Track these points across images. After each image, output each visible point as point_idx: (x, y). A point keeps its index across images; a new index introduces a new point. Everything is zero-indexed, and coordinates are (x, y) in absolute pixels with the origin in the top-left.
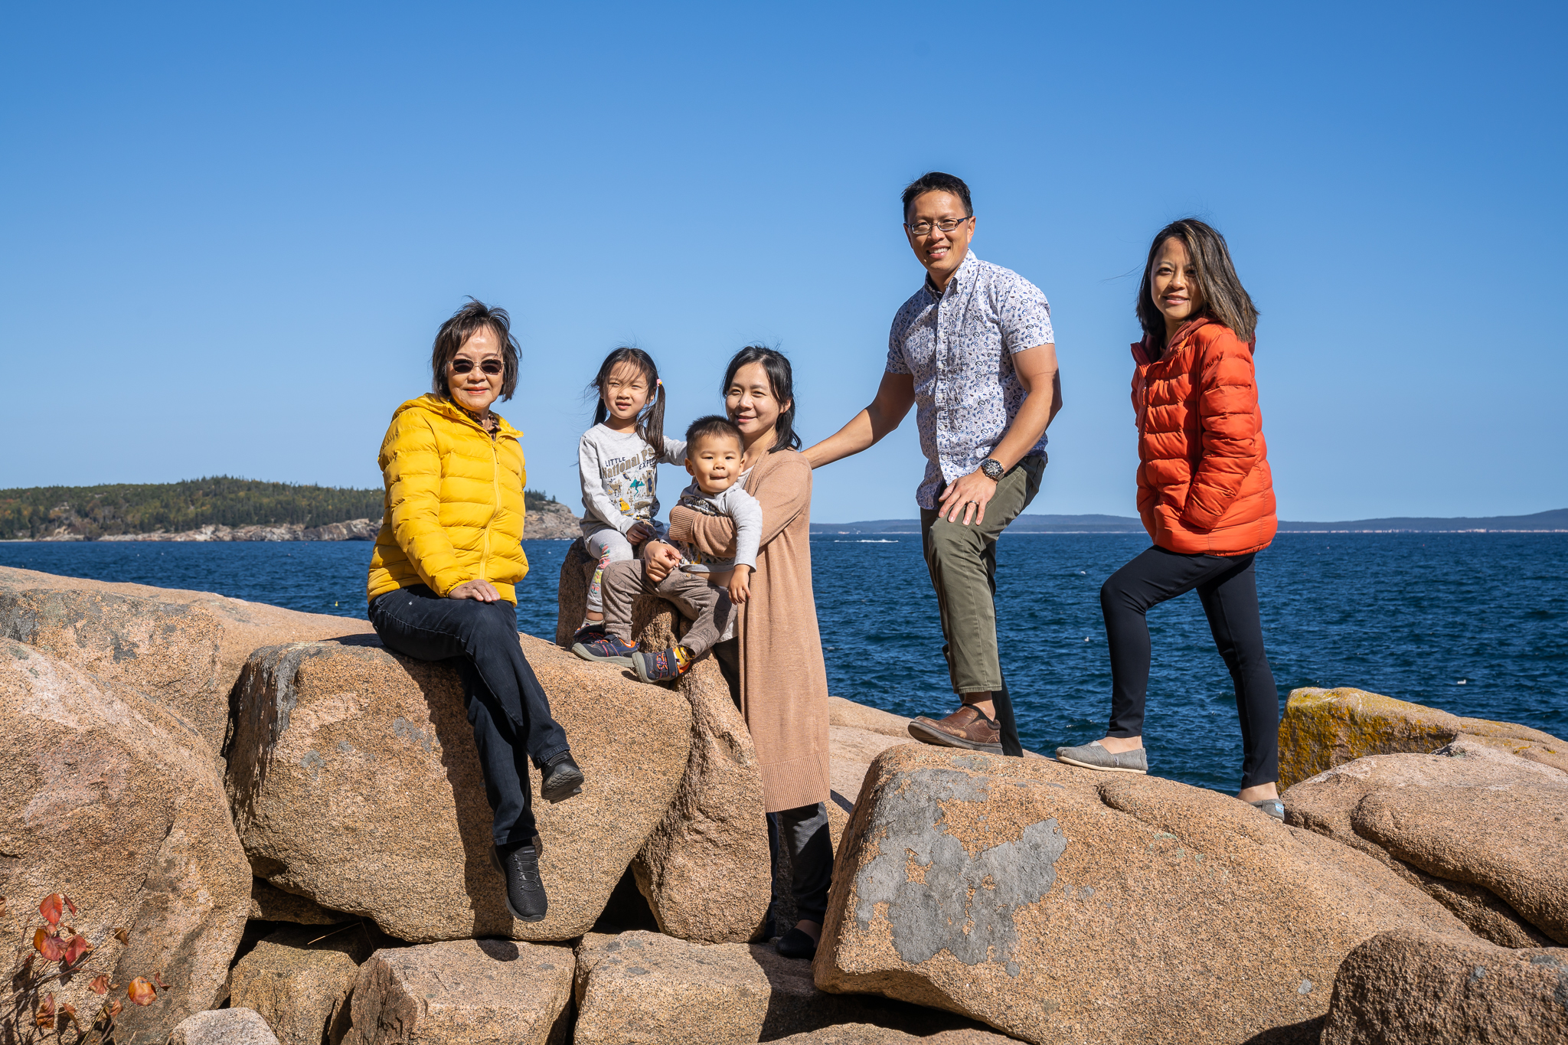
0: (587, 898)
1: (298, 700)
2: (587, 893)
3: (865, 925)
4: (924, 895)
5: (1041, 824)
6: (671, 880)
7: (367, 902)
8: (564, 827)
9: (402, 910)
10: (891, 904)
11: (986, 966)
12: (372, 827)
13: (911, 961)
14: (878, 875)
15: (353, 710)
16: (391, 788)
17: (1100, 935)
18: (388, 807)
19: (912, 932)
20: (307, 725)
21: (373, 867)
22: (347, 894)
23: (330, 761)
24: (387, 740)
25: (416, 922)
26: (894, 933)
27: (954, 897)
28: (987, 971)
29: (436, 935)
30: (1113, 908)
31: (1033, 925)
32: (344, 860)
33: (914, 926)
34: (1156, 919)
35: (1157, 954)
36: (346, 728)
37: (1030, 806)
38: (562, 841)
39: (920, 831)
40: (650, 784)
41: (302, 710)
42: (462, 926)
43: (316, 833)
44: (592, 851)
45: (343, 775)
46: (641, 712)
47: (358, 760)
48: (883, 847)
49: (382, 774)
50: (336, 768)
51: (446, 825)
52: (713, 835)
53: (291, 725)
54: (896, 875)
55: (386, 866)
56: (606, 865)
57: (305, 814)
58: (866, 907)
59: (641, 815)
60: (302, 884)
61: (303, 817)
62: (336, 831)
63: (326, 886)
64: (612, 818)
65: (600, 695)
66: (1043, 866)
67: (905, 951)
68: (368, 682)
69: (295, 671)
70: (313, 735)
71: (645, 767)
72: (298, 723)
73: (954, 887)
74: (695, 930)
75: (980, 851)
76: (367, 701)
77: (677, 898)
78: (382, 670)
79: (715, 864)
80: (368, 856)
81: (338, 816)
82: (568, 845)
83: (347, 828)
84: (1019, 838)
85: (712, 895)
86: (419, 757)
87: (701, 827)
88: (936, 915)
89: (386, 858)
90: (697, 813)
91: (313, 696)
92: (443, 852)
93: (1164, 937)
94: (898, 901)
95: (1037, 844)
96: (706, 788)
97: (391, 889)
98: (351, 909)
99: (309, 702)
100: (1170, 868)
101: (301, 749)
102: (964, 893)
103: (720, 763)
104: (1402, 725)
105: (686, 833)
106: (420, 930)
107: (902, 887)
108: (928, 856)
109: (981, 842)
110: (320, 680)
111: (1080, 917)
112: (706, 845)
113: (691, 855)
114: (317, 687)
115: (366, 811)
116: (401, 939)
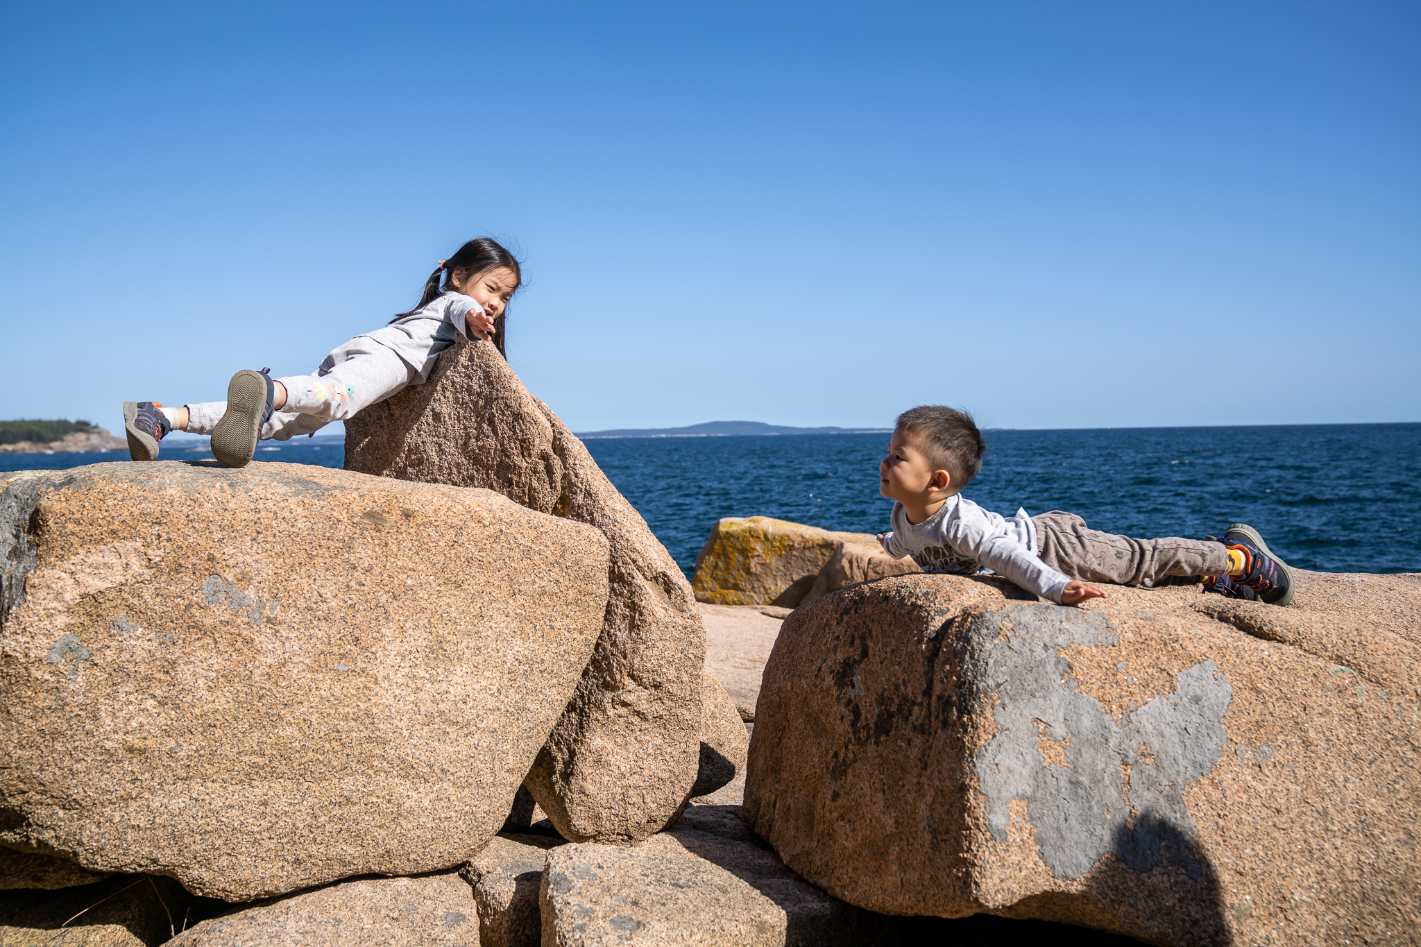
0: (487, 808)
1: (39, 557)
2: (488, 802)
3: (1003, 835)
4: (1071, 782)
5: (1196, 667)
6: (584, 767)
7: (167, 857)
8: (458, 716)
9: (224, 861)
10: (1030, 800)
11: (1162, 870)
12: (172, 744)
13: (1066, 877)
14: (1005, 760)
15: (137, 567)
16: (201, 682)
17: (1287, 808)
18: (197, 711)
19: (1062, 837)
20: (58, 596)
21: (174, 805)
22: (133, 849)
23: (98, 650)
24: (193, 611)
25: (246, 874)
26: (1040, 841)
27: (1107, 782)
28: (1165, 878)
29: (277, 888)
30: (1296, 770)
31: (1207, 806)
32: (126, 799)
33: (1063, 826)
34: (1346, 780)
35: (1353, 825)
36: (126, 596)
37: (1177, 646)
38: (452, 736)
39: (1046, 692)
40: (564, 647)
41: (48, 572)
42: (315, 870)
43: (78, 761)
44: (493, 744)
45: (121, 669)
46: (551, 552)
47: (147, 645)
48: (1000, 720)
49: (186, 663)
50: (109, 659)
51: (288, 731)
52: (643, 706)
53: (29, 598)
54: (1028, 758)
55: (197, 800)
56: (511, 761)
57: (56, 735)
58: (998, 808)
59: (554, 690)
60: (53, 842)
61: (53, 740)
62: (112, 755)
63: (97, 841)
64: (518, 697)
65: (501, 531)
66: (1210, 724)
67: (1057, 864)
68: (159, 524)
69: (30, 511)
70: (70, 611)
71: (557, 625)
72: (42, 594)
73: (1103, 765)
74: (608, 825)
75: (1127, 712)
76: (159, 552)
77: (590, 788)
78: (182, 504)
79: (640, 742)
80: (166, 787)
81: (115, 732)
82: (461, 740)
83: (131, 750)
84: (1173, 689)
85: (635, 780)
86: (245, 633)
87: (630, 698)
88: (1090, 808)
89: (196, 787)
90: (628, 681)
91: (68, 549)
92: (284, 769)
93: (1357, 801)
94: (1039, 795)
95: (1197, 697)
96: (642, 647)
97: (206, 832)
98: (140, 870)
99: (61, 558)
100: (1352, 711)
101: (48, 634)
102: (1117, 772)
103: (660, 613)
104: (800, 539)
105: (609, 706)
106: (252, 885)
107: (1039, 775)
108: (1063, 726)
109: (1126, 699)
110: (78, 523)
111: (1261, 788)
112: (631, 719)
113: (612, 734)
114: (73, 534)
115: (161, 720)
116: (221, 900)
